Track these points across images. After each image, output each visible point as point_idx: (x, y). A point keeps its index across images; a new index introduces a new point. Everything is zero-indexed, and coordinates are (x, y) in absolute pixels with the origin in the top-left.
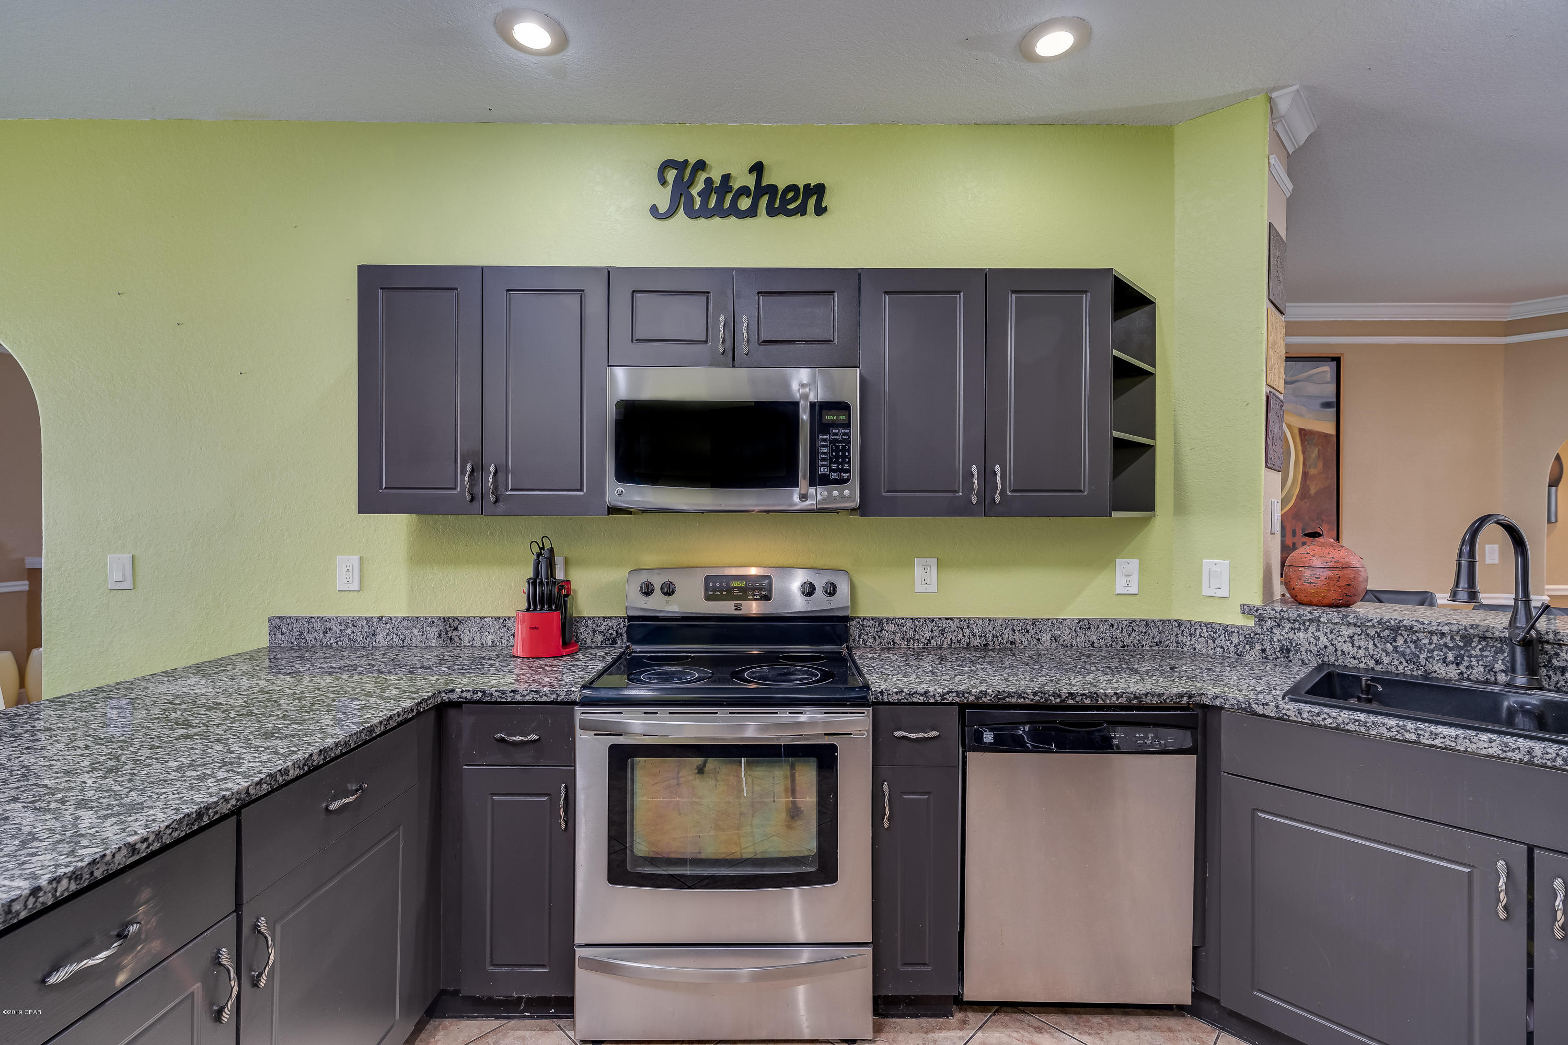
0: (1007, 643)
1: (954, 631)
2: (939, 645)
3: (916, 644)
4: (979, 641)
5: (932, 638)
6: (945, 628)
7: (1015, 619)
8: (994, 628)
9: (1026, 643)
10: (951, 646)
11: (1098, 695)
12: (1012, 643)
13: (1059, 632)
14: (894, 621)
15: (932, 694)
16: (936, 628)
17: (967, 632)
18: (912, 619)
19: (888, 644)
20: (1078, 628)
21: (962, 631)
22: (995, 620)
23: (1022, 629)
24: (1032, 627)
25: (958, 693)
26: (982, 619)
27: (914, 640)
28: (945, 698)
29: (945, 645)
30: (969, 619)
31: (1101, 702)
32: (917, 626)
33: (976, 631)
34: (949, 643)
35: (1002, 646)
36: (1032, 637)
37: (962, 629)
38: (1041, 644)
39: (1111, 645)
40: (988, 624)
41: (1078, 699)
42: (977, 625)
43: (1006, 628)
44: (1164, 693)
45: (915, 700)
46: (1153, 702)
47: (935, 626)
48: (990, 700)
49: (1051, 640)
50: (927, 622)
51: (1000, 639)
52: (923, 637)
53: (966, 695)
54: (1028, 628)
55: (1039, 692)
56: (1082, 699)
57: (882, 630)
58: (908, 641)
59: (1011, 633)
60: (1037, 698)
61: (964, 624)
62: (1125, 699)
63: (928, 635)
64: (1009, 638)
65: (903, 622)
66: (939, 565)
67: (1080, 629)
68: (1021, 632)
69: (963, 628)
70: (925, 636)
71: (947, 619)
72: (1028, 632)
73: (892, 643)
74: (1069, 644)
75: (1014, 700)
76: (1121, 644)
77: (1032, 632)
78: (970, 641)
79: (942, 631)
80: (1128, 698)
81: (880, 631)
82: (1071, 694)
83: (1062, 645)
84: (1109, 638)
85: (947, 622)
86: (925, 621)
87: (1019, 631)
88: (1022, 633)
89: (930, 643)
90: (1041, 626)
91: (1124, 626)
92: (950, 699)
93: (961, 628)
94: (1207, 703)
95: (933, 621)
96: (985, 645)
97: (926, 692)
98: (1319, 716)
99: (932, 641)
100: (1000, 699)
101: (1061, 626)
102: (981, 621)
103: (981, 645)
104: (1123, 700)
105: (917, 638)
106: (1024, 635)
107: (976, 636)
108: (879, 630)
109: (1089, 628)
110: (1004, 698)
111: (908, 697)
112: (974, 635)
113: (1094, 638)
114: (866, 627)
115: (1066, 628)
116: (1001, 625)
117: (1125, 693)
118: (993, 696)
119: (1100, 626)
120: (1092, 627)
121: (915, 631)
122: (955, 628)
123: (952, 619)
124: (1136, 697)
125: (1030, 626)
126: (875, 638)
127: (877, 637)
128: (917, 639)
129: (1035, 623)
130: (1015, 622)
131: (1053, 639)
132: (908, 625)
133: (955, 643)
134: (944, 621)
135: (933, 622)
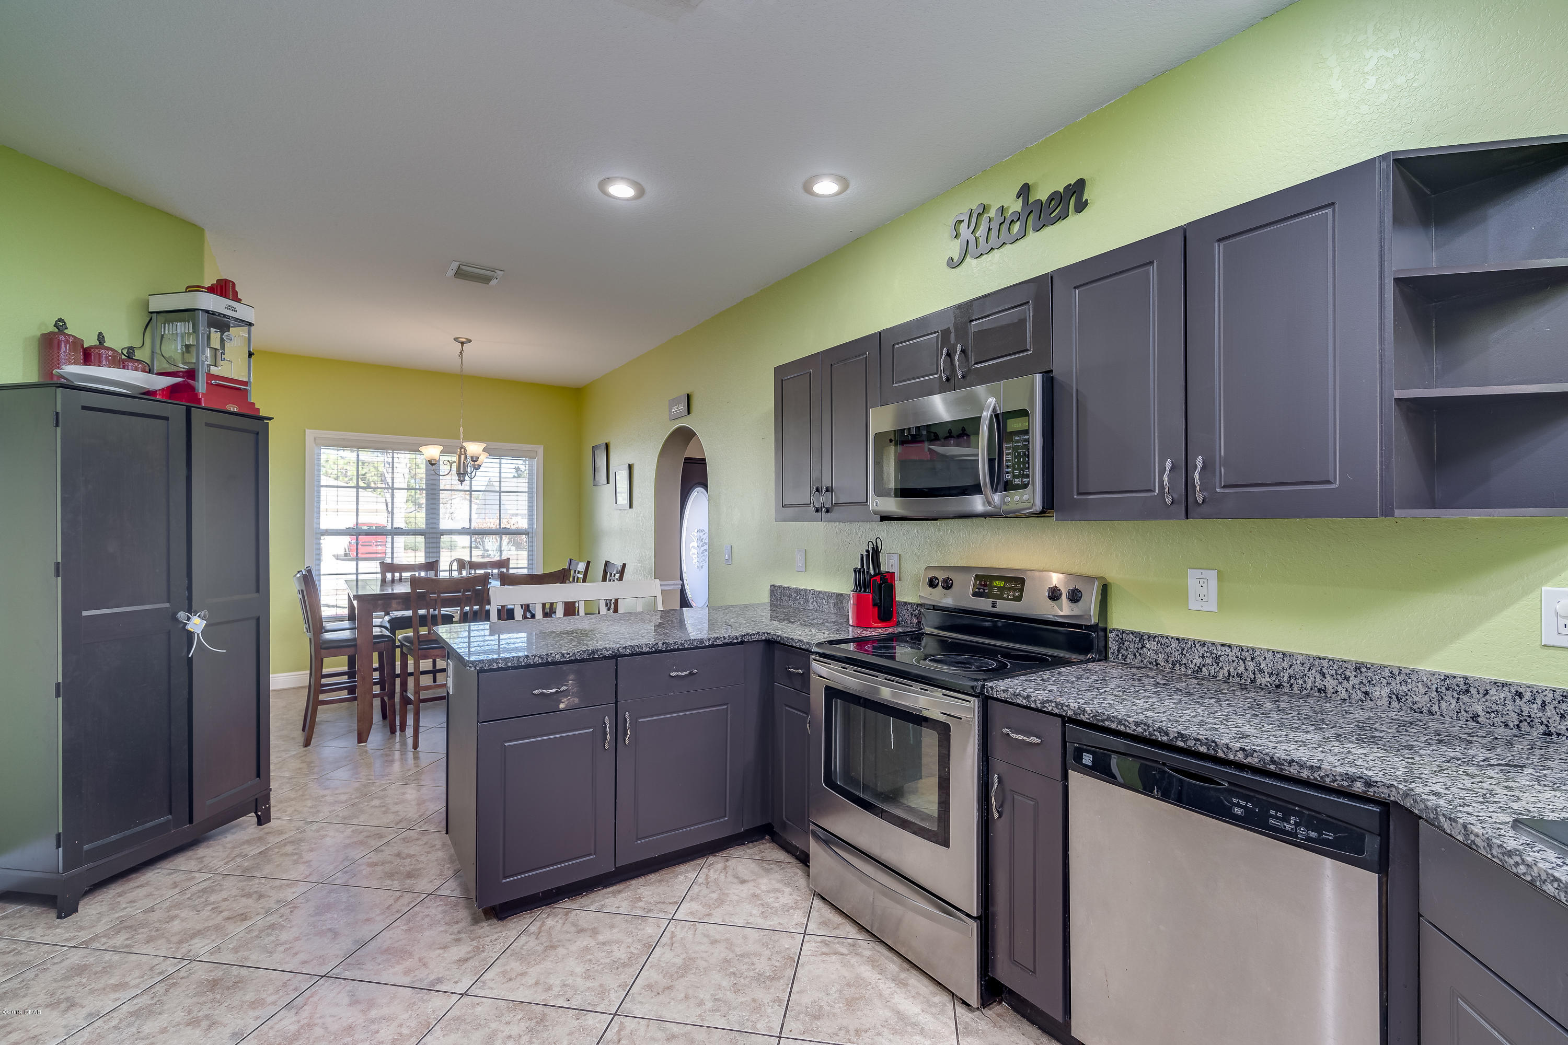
0: (1311, 689)
1: (1233, 661)
2: (1213, 676)
3: (1183, 669)
4: (1269, 680)
5: (1204, 665)
6: (1220, 656)
7: (1325, 659)
8: (1291, 666)
9: (1344, 695)
10: (1229, 679)
11: (1217, 745)
12: (1320, 690)
13: (1404, 688)
14: (1156, 639)
15: (1033, 699)
16: (1208, 654)
17: (1251, 665)
18: (1178, 639)
19: (1150, 663)
20: (1443, 688)
21: (1244, 663)
22: (1291, 655)
23: (1337, 674)
24: (1354, 673)
25: (1057, 704)
26: (1273, 652)
27: (1180, 665)
28: (1045, 707)
29: (1220, 677)
30: (1253, 649)
31: (1221, 754)
32: (1184, 649)
33: (1263, 665)
34: (1226, 675)
35: (1305, 692)
36: (1353, 688)
37: (1244, 660)
38: (1371, 700)
39: (1518, 726)
40: (1281, 660)
41: (1191, 743)
42: (1265, 658)
43: (1310, 668)
44: (1320, 767)
45: (1019, 702)
46: (1302, 774)
47: (1207, 652)
48: (1089, 719)
49: (1390, 697)
50: (1197, 646)
51: (1301, 682)
52: (1192, 662)
53: (1065, 708)
54: (1348, 673)
56: (1195, 744)
57: (1143, 647)
58: (1174, 664)
59: (1318, 676)
60: (1140, 730)
61: (1248, 656)
62: (1256, 760)
63: (1198, 661)
64: (1315, 682)
65: (1167, 640)
66: (1221, 577)
67: (1448, 689)
68: (1335, 677)
69: (1246, 659)
70: (1194, 661)
71: (1222, 645)
72: (1347, 679)
73: (1154, 663)
74: (1425, 710)
75: (1113, 726)
76: (1542, 729)
77: (1354, 681)
78: (1255, 678)
79: (1217, 659)
80: (1261, 760)
81: (1141, 648)
82: (1181, 735)
83: (1411, 708)
84: (1515, 716)
85: (1223, 649)
86: (1194, 644)
87: (1333, 676)
88: (1337, 679)
89: (1201, 672)
90: (1370, 674)
91: (1548, 699)
92: (1050, 708)
93: (1242, 659)
94: (1399, 801)
95: (1204, 645)
96: (1278, 686)
97: (1028, 697)
98: (1510, 856)
99: (1204, 669)
100: (1098, 720)
101: (1409, 680)
102: (1271, 654)
103: (1271, 685)
104: (1253, 761)
105: (1184, 662)
106: (1340, 683)
107: (1264, 672)
108: (1140, 646)
109: (1467, 691)
110: (1103, 721)
111: (1013, 697)
112: (1262, 671)
113: (1479, 708)
114: (1125, 641)
115: (1420, 684)
116: (1303, 664)
117: (1256, 752)
118: (1091, 715)
119: (1491, 692)
120: (1472, 689)
121: (1183, 654)
122: (1234, 658)
123: (1230, 646)
124: (1273, 762)
125: (1351, 673)
126: (1135, 655)
127: (1137, 654)
128: (1185, 664)
129: (1359, 669)
130: (1325, 663)
131: (1394, 696)
132: (1174, 645)
133: (1233, 677)
134: (1219, 648)
135: (1204, 647)
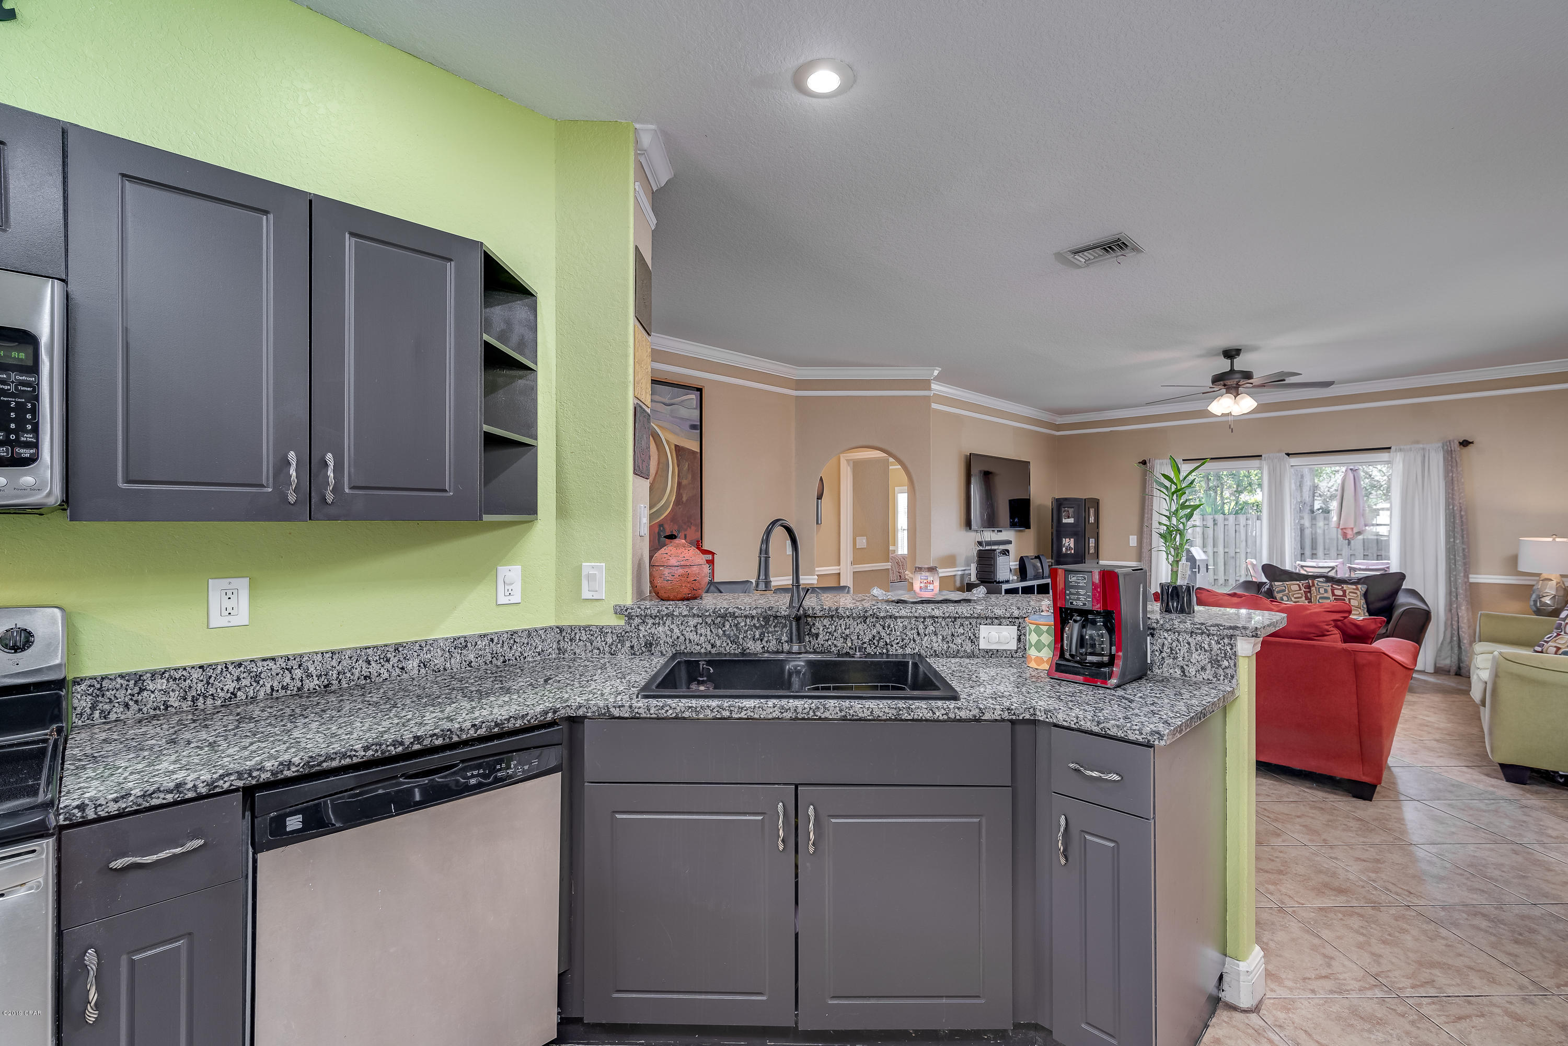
0: (358, 679)
1: (277, 674)
2: (252, 698)
3: (209, 701)
4: (318, 682)
5: (239, 689)
6: (261, 673)
7: (370, 648)
8: (340, 662)
9: (386, 675)
10: (272, 695)
11: (452, 732)
12: (365, 678)
13: (429, 656)
14: (167, 675)
15: (190, 785)
16: (245, 675)
17: (298, 673)
18: (201, 667)
19: (155, 709)
20: (453, 648)
21: (291, 673)
22: (340, 652)
23: (380, 659)
24: (393, 654)
25: (240, 775)
26: (322, 653)
27: (205, 697)
28: (217, 786)
29: (261, 695)
30: (301, 656)
31: (455, 739)
32: (210, 677)
33: (312, 669)
34: (269, 691)
35: (353, 683)
36: (393, 666)
37: (290, 670)
38: (406, 673)
39: (491, 661)
40: (330, 659)
41: (427, 742)
42: (314, 661)
43: (357, 660)
44: (528, 714)
45: (155, 802)
46: (516, 725)
47: (244, 672)
48: (298, 771)
49: (419, 666)
50: (230, 668)
51: (348, 675)
52: (222, 689)
53: (255, 774)
54: (389, 655)
55: (373, 745)
56: (431, 741)
57: (141, 690)
58: (194, 700)
59: (364, 665)
60: (370, 753)
61: (295, 664)
62: (484, 730)
63: (231, 686)
64: (361, 672)
65: (184, 673)
66: (252, 587)
67: (455, 649)
68: (378, 662)
69: (292, 668)
70: (226, 688)
71: (264, 660)
72: (388, 661)
73: (162, 707)
74: (441, 669)
75: (335, 764)
76: (502, 659)
77: (394, 661)
78: (302, 685)
79: (257, 678)
80: (489, 728)
81: (138, 694)
82: (417, 738)
83: (433, 670)
84: (489, 655)
85: (265, 663)
86: (226, 667)
87: (377, 661)
88: (380, 663)
89: (236, 697)
90: (406, 651)
91: (505, 639)
92: (227, 784)
93: (287, 669)
94: (572, 715)
95: (240, 665)
96: (325, 687)
97: (178, 786)
98: (663, 709)
99: (239, 694)
100: (313, 766)
101: (432, 649)
102: (320, 656)
103: (320, 687)
104: (482, 732)
105: (211, 693)
106: (382, 666)
107: (312, 676)
108: (137, 690)
109: (466, 646)
110: (319, 764)
111: (140, 800)
112: (310, 676)
113: (471, 657)
114: (108, 690)
115: (438, 650)
116: (351, 657)
117: (484, 722)
118: (301, 765)
119: (478, 643)
120: (469, 645)
121: (208, 683)
122: (279, 670)
123: (273, 659)
124: (497, 725)
125: (391, 654)
126: (127, 706)
127: (131, 703)
128: (212, 695)
129: (397, 649)
130: (370, 651)
131: (422, 665)
132: (195, 676)
133: (278, 691)
134: (260, 664)
135: (239, 667)
